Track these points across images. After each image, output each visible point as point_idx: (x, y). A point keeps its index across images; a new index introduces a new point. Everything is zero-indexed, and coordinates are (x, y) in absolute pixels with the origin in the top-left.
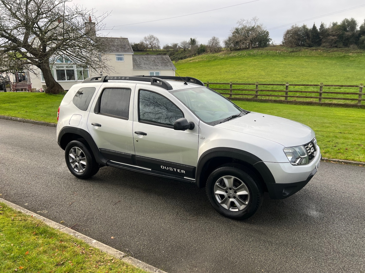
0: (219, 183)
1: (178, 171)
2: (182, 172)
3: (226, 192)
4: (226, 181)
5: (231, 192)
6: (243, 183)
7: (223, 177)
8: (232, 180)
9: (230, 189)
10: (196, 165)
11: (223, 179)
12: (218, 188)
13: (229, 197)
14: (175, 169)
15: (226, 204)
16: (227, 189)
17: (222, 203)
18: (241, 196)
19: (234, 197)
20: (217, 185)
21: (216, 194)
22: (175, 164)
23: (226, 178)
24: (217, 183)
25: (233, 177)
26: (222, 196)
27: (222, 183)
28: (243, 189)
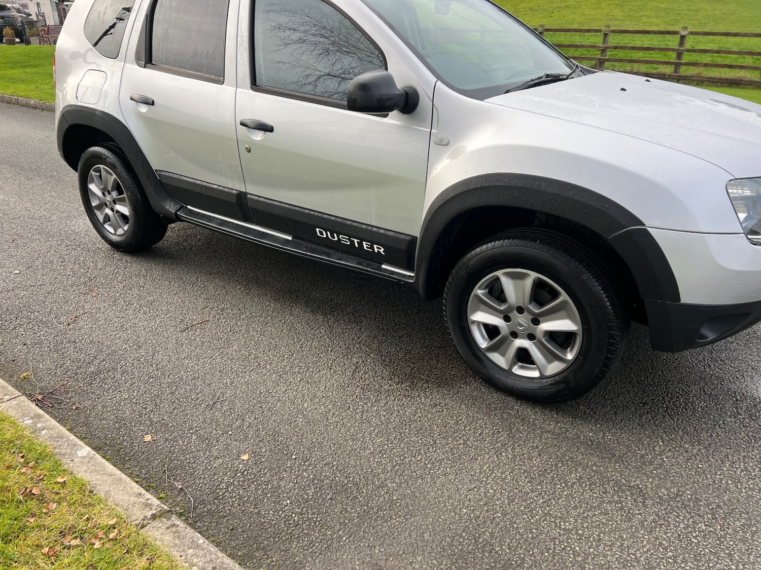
0: (485, 288)
1: (365, 248)
2: (376, 250)
3: (507, 319)
4: (508, 285)
5: (523, 320)
6: (564, 296)
7: (499, 273)
8: (529, 283)
9: (520, 310)
10: (416, 231)
11: (497, 279)
12: (482, 306)
13: (515, 335)
14: (356, 241)
15: (503, 355)
16: (510, 309)
17: (491, 349)
18: (552, 335)
19: (531, 337)
20: (477, 296)
21: (474, 322)
22: (354, 224)
23: (508, 275)
24: (480, 288)
25: (533, 275)
26: (492, 331)
27: (496, 292)
28: (563, 313)
